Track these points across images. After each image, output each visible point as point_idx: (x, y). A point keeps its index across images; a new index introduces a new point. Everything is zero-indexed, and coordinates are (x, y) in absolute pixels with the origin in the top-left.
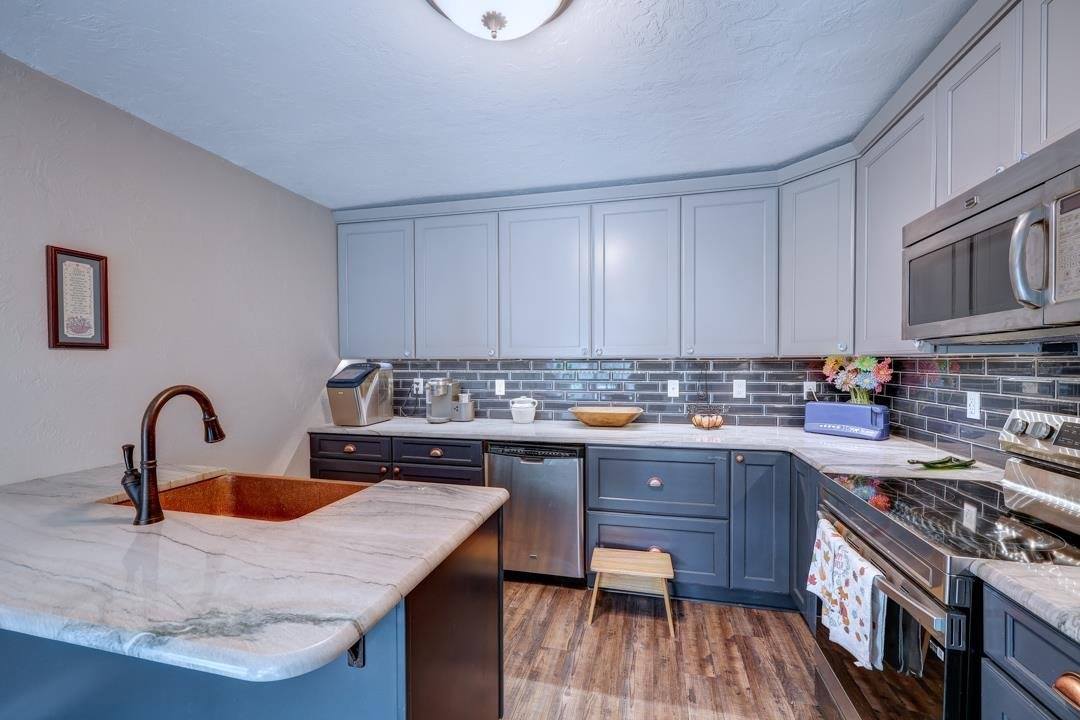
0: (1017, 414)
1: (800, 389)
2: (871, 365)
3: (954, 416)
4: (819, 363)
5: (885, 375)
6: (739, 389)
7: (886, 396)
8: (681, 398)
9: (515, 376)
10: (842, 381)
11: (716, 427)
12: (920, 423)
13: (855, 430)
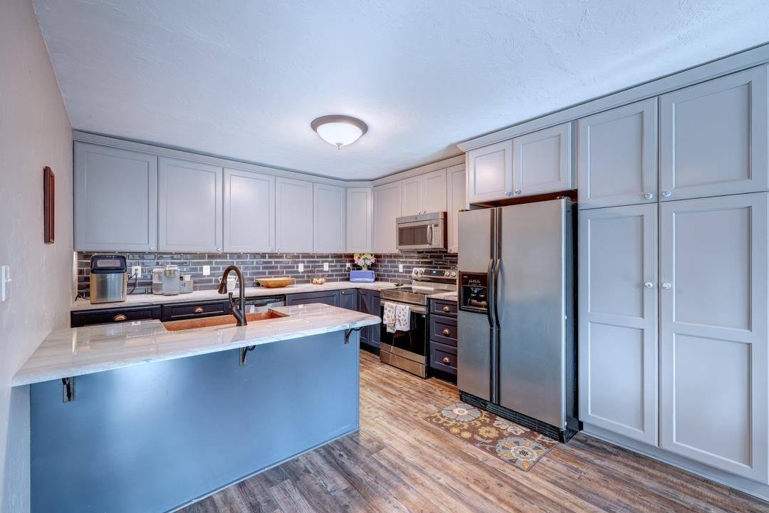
0: (415, 269)
1: (345, 266)
2: (369, 257)
3: (395, 271)
4: (351, 256)
5: (373, 260)
6: (326, 267)
7: (372, 267)
8: (304, 272)
9: (216, 263)
10: (360, 262)
11: (321, 283)
12: (384, 275)
13: (367, 280)
